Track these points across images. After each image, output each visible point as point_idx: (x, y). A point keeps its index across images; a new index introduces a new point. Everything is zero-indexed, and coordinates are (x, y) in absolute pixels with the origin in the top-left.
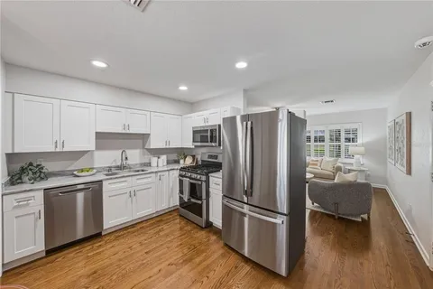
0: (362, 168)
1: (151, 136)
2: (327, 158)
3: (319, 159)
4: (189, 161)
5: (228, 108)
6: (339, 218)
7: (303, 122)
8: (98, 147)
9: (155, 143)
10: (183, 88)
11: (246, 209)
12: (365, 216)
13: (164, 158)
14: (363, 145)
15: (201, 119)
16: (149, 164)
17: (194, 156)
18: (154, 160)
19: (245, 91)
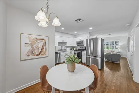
0: (120, 52)
1: (67, 43)
2: (109, 49)
3: (107, 49)
4: (75, 49)
5: (86, 37)
6: (112, 63)
7: (104, 40)
8: (59, 45)
9: (68, 45)
10: (76, 32)
11: (90, 57)
12: (119, 62)
13: (69, 48)
14: (120, 46)
15: (79, 39)
16: (66, 50)
17: (76, 48)
18: (67, 49)
19: (89, 33)
